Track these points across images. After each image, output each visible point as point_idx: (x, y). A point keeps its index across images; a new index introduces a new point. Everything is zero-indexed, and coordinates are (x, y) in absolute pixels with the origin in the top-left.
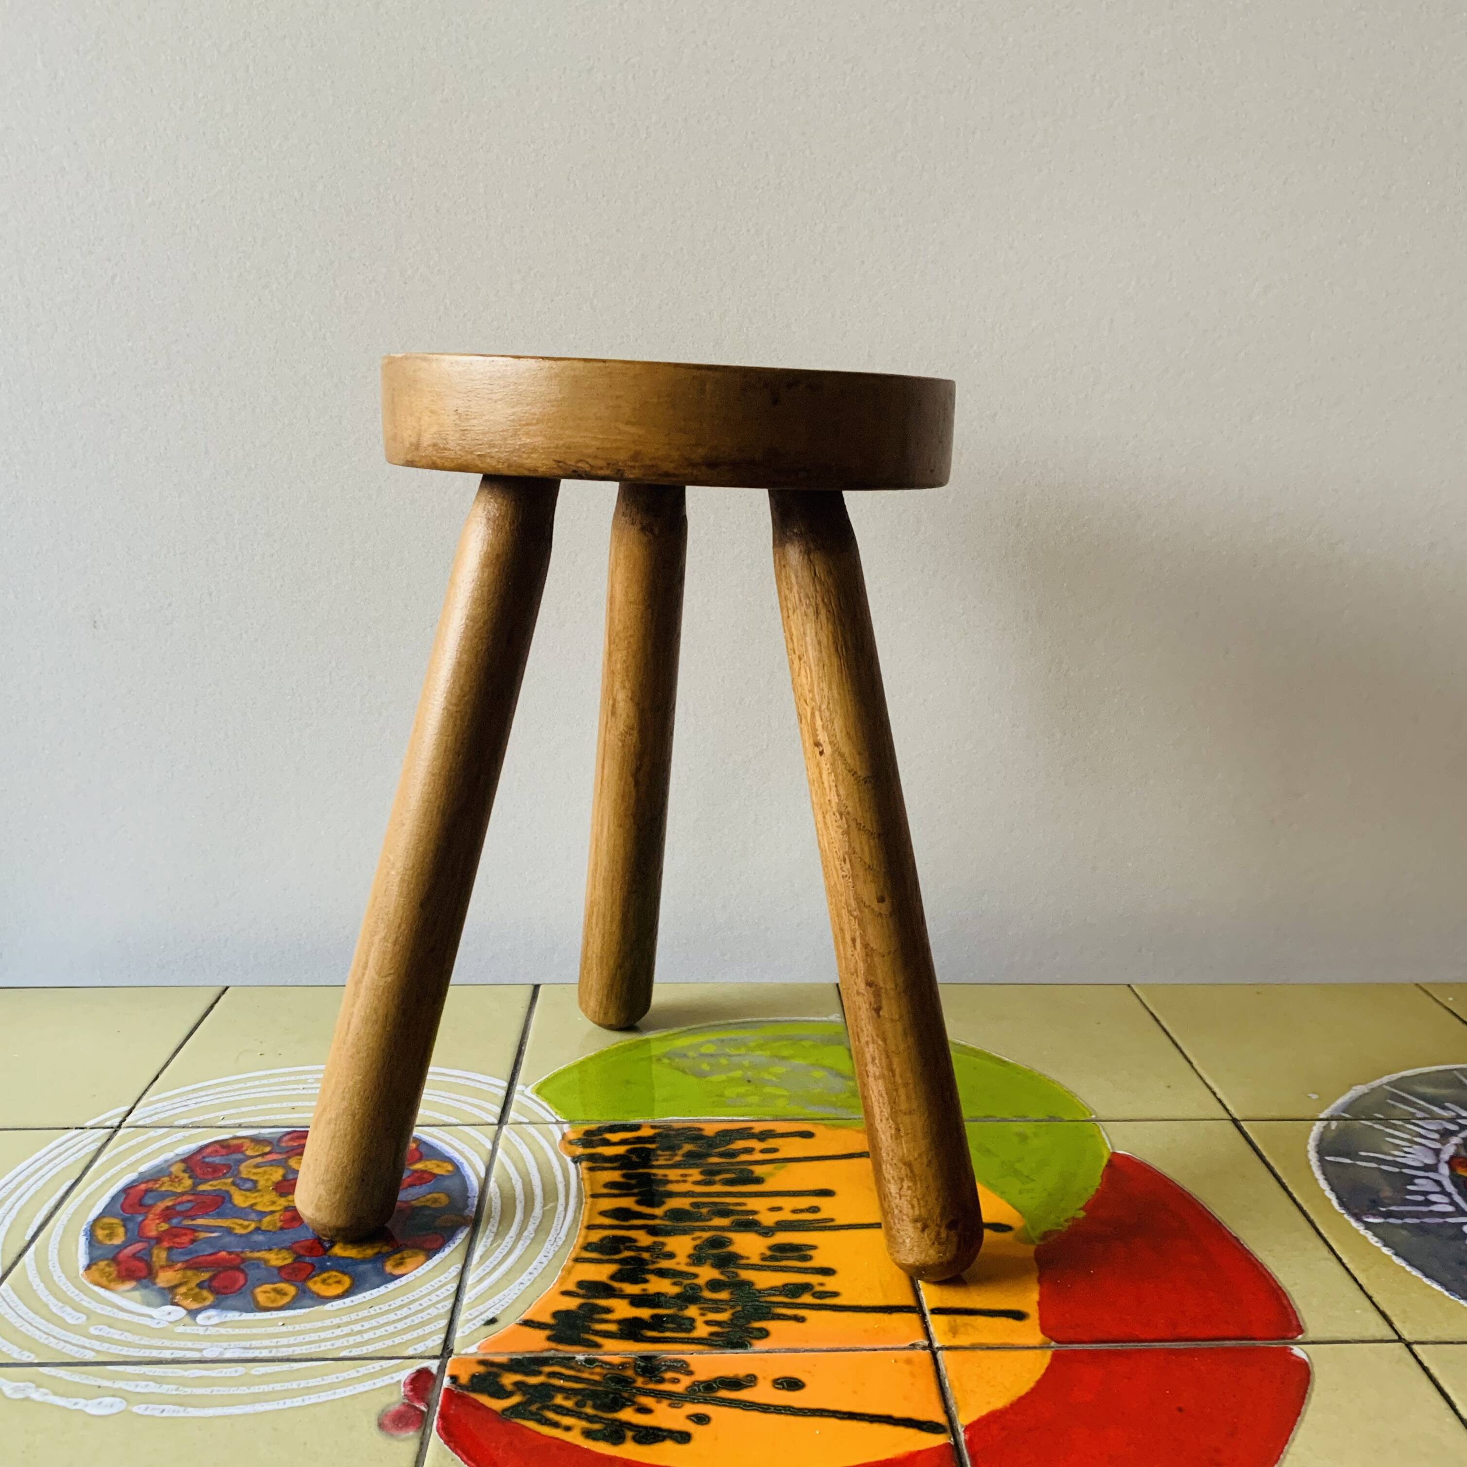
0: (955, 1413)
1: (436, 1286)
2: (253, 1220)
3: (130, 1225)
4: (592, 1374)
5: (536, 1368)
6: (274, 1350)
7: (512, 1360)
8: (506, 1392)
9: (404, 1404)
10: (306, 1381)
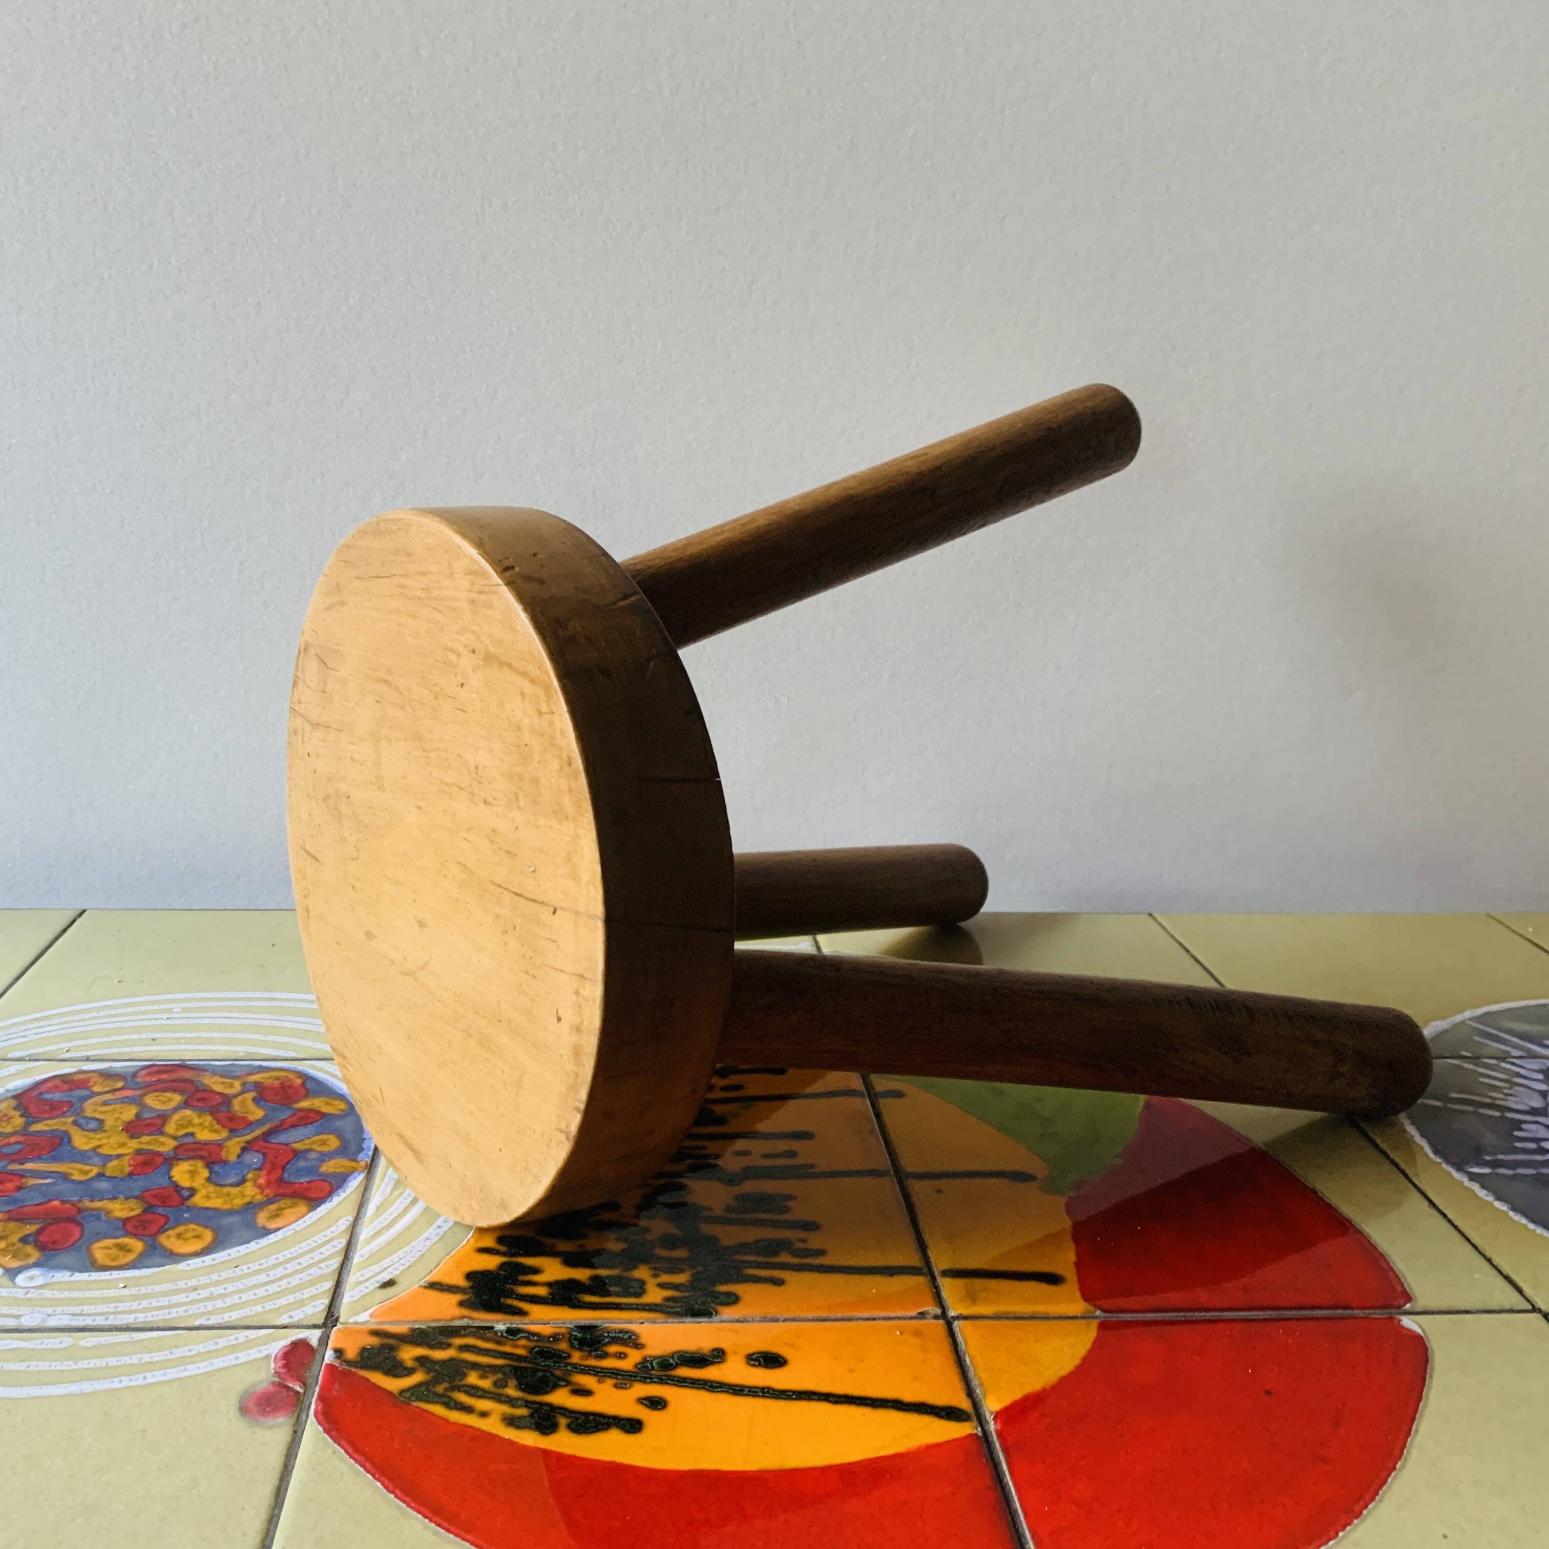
0: (981, 1396)
1: (320, 1242)
2: (93, 1165)
4: (516, 1346)
5: (445, 1340)
6: (112, 1317)
7: (413, 1330)
8: (406, 1368)
9: (274, 1383)
10: (149, 1355)
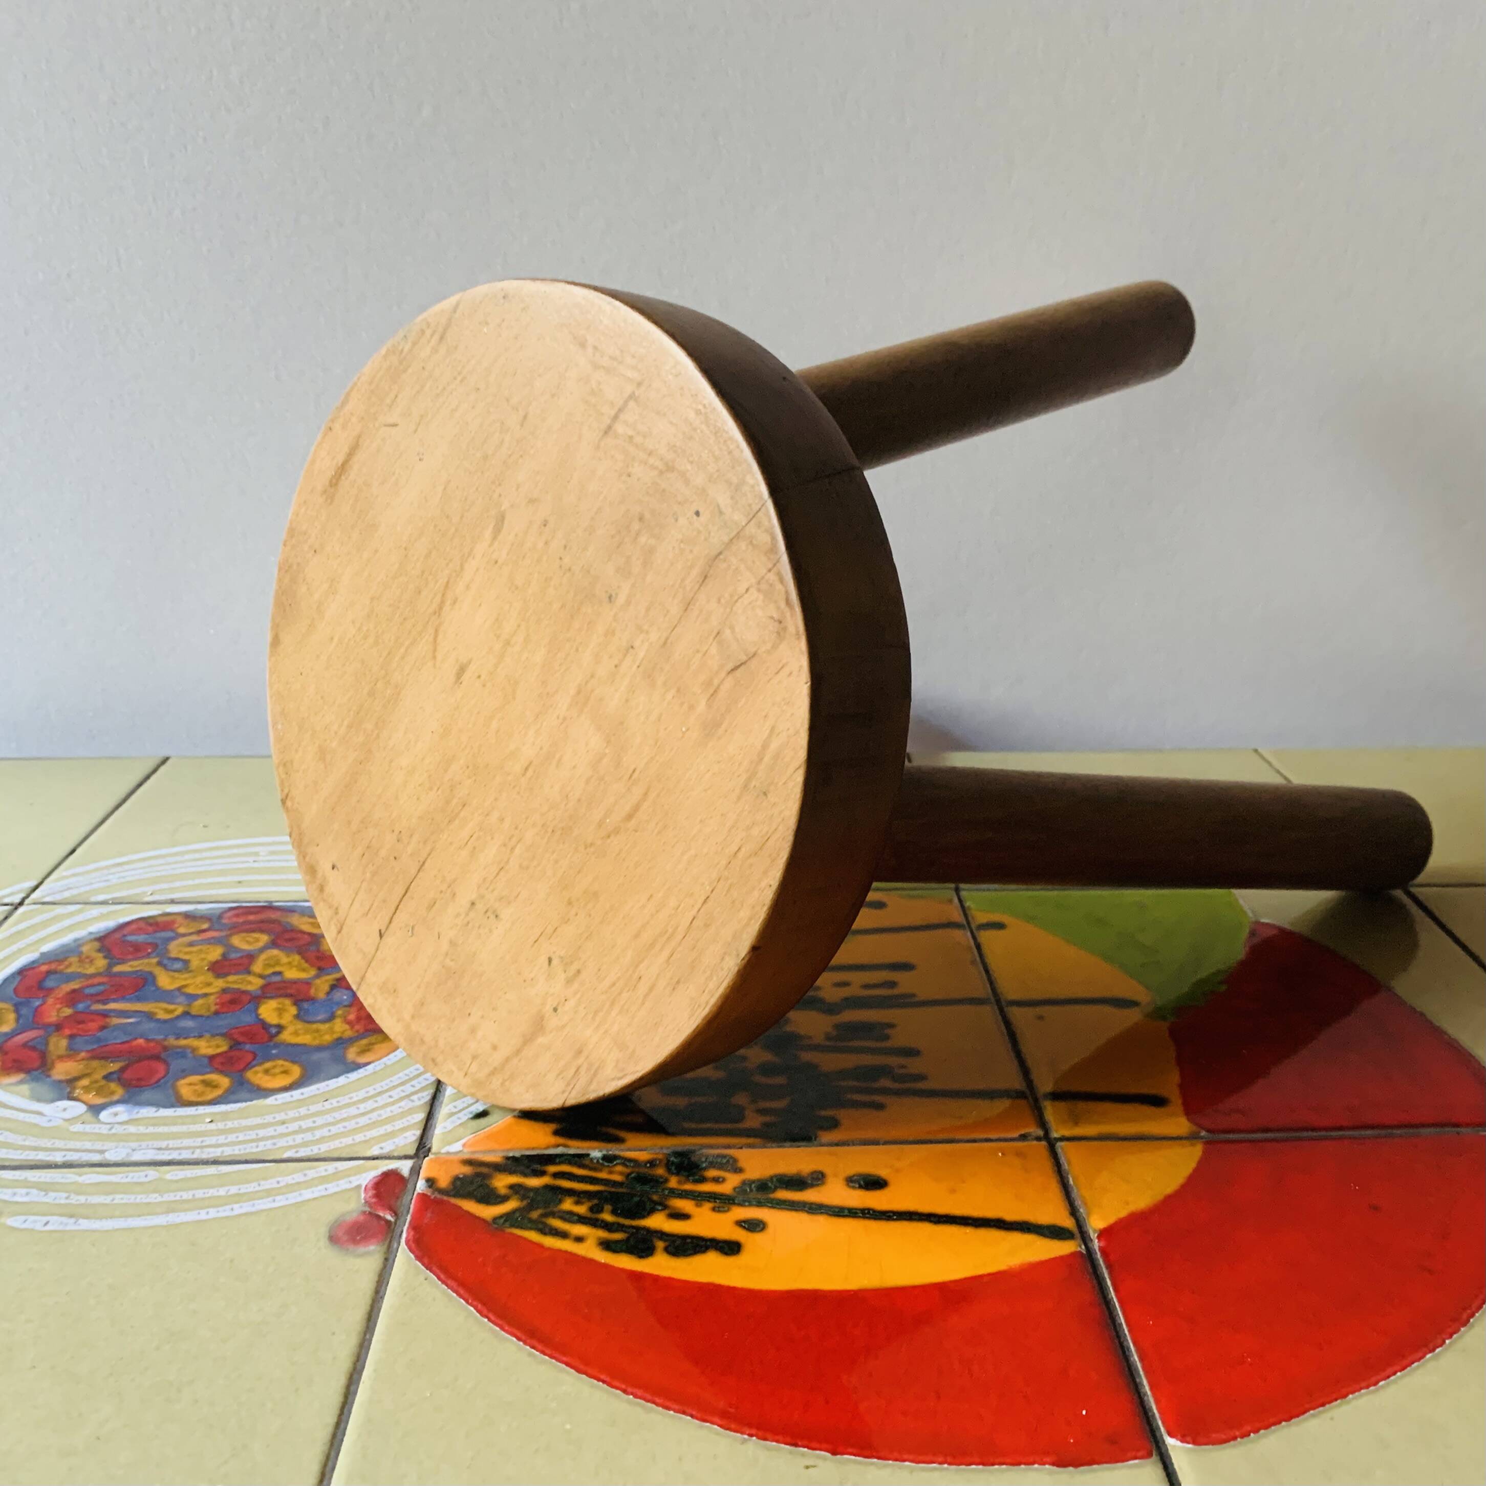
0: (1084, 1215)
1: (411, 1076)
2: (179, 1004)
3: (24, 1011)
4: (611, 1173)
5: (539, 1168)
6: (198, 1151)
7: (507, 1158)
8: (498, 1196)
9: (364, 1212)
10: (237, 1187)
